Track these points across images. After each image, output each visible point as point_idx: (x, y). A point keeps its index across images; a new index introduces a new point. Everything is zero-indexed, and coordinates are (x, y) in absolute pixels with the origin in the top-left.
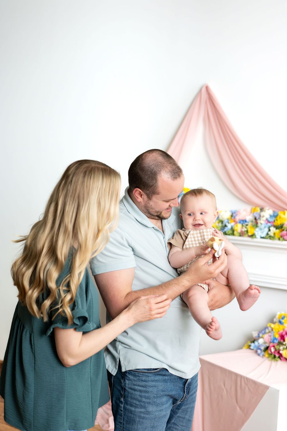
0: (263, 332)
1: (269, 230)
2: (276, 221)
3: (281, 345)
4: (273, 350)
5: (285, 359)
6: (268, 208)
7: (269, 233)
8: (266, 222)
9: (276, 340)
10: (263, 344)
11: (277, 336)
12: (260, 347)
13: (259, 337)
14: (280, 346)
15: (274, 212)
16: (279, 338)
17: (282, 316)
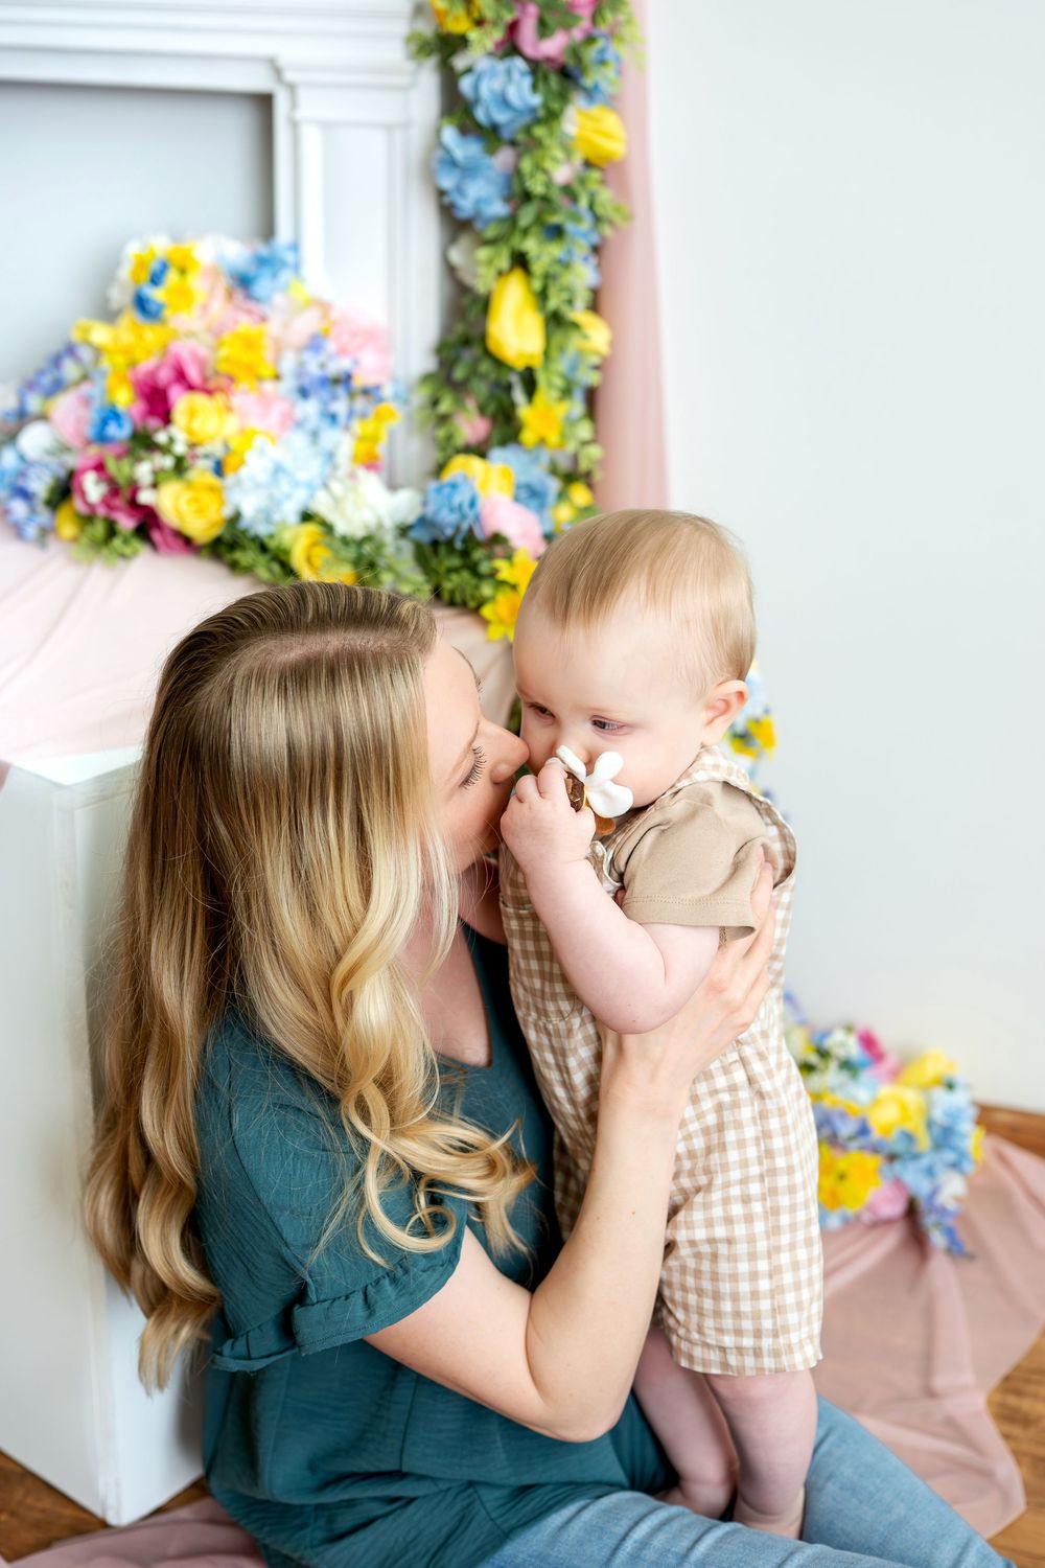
0: (46, 381)
3: (143, 453)
4: (93, 489)
5: (180, 542)
9: (120, 426)
10: (48, 459)
11: (124, 398)
12: (21, 483)
13: (23, 417)
14: (138, 460)
16: (139, 407)
17: (155, 266)
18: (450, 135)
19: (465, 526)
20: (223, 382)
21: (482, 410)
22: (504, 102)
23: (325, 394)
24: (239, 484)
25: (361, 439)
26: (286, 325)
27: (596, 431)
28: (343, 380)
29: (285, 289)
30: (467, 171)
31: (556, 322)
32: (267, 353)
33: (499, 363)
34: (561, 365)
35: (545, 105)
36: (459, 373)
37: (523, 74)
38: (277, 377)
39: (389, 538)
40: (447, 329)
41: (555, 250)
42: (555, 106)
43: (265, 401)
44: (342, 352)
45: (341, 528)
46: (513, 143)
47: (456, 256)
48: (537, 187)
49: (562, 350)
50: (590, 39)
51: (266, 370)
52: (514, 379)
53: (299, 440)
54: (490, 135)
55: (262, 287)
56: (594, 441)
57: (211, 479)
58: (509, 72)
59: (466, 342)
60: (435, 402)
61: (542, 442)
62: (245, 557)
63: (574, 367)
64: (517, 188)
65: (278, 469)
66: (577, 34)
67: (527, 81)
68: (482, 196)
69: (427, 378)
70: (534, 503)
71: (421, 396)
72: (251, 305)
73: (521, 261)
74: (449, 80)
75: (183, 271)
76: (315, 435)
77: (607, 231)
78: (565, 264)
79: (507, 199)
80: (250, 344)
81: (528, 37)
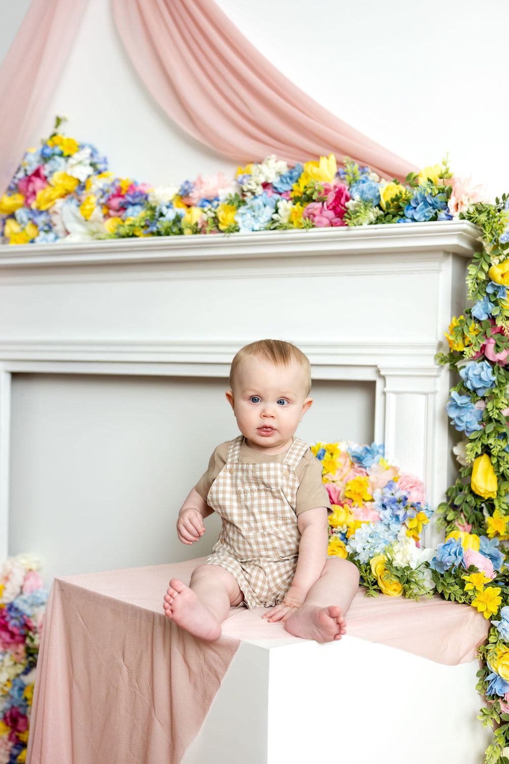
1: (277, 210)
7: (276, 217)
8: (269, 192)
15: (291, 168)
17: (320, 452)
18: (454, 394)
19: (456, 563)
20: (348, 502)
21: (468, 521)
22: (480, 379)
23: (393, 507)
25: (410, 529)
26: (379, 477)
28: (403, 501)
29: (378, 462)
30: (463, 409)
31: (503, 478)
32: (369, 490)
33: (476, 496)
35: (499, 381)
36: (457, 502)
37: (488, 367)
38: (373, 500)
41: (503, 444)
42: (503, 381)
43: (366, 509)
44: (402, 489)
45: (397, 563)
46: (484, 398)
47: (456, 451)
48: (495, 415)
51: (368, 497)
52: (483, 505)
53: (381, 526)
54: (472, 393)
55: (367, 462)
57: (341, 542)
59: (461, 488)
60: (446, 515)
61: (497, 534)
64: (485, 417)
67: (491, 370)
68: (470, 419)
69: (441, 505)
70: (492, 560)
72: (363, 470)
73: (487, 450)
74: (454, 372)
75: (332, 454)
76: (388, 526)
79: (480, 422)
80: (361, 485)
81: (490, 352)
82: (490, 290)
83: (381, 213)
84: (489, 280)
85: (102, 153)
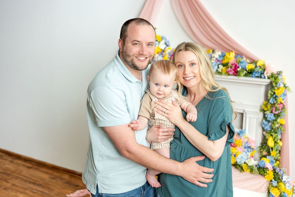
1: (218, 67)
2: (223, 60)
6: (217, 50)
7: (218, 70)
8: (216, 61)
15: (222, 53)
18: (264, 121)
19: (263, 166)
20: (236, 146)
21: (266, 151)
22: (270, 118)
23: (248, 148)
24: (237, 158)
25: (251, 154)
26: (244, 140)
27: (280, 155)
28: (250, 147)
29: (244, 135)
30: (266, 125)
31: (276, 142)
32: (241, 143)
33: (268, 146)
34: (276, 147)
35: (275, 119)
36: (264, 147)
38: (242, 146)
39: (254, 166)
40: (262, 141)
41: (276, 135)
42: (276, 119)
43: (240, 148)
44: (250, 144)
45: (249, 165)
46: (271, 123)
47: (264, 133)
48: (274, 128)
49: (276, 145)
50: (281, 112)
51: (241, 145)
52: (270, 148)
53: (244, 153)
54: (269, 121)
55: (241, 135)
56: (280, 156)
57: (234, 157)
58: (271, 115)
59: (265, 143)
60: (261, 150)
61: (273, 156)
62: (238, 167)
63: (278, 147)
64: (272, 127)
65: (242, 157)
66: (280, 111)
67: (273, 116)
68: (268, 128)
69: (259, 147)
70: (272, 163)
71: (259, 149)
72: (239, 137)
73: (272, 135)
74: (264, 115)
76: (246, 153)
77: (283, 132)
78: (277, 136)
79: (270, 128)
80: (239, 142)
81: (274, 111)
82: (274, 96)
83: (247, 72)
84: (274, 93)
85: (168, 39)
